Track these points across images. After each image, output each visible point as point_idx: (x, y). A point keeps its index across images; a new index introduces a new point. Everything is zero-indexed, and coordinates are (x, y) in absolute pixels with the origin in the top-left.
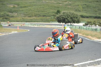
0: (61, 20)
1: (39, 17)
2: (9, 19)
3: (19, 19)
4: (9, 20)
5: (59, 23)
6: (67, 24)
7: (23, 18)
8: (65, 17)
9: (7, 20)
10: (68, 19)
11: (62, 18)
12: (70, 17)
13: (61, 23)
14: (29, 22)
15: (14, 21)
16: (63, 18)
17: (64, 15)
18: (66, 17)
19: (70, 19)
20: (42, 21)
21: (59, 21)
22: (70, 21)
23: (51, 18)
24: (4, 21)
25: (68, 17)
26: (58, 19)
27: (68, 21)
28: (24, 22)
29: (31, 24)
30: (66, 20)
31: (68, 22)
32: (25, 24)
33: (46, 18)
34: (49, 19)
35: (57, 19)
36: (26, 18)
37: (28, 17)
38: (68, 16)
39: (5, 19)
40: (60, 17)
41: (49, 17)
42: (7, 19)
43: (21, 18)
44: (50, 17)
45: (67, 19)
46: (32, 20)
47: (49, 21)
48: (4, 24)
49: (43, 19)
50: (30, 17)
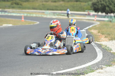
0: (99, 7)
1: (68, 2)
2: (21, 4)
3: (37, 5)
4: (21, 6)
5: (96, 13)
6: (109, 14)
7: (44, 3)
8: (105, 4)
9: (18, 6)
10: (111, 6)
11: (100, 6)
12: (113, 4)
13: (100, 13)
14: (53, 10)
15: (29, 9)
16: (103, 6)
17: (104, 1)
18: (108, 4)
19: (113, 7)
20: (73, 9)
21: (96, 10)
22: (113, 10)
23: (89, 4)
24: (13, 8)
25: (111, 4)
26: (95, 6)
27: (110, 10)
28: (45, 10)
29: (54, 13)
30: (107, 8)
31: (110, 12)
32: (44, 12)
33: (80, 4)
34: (85, 5)
35: (93, 6)
36: (48, 3)
37: (52, 2)
38: (111, 2)
39: (14, 5)
40: (97, 4)
41: (86, 2)
42: (18, 4)
43: (41, 3)
44: (86, 4)
45: (108, 6)
46: (57, 7)
47: (84, 9)
48: (11, 12)
49: (75, 5)
50: (55, 2)
